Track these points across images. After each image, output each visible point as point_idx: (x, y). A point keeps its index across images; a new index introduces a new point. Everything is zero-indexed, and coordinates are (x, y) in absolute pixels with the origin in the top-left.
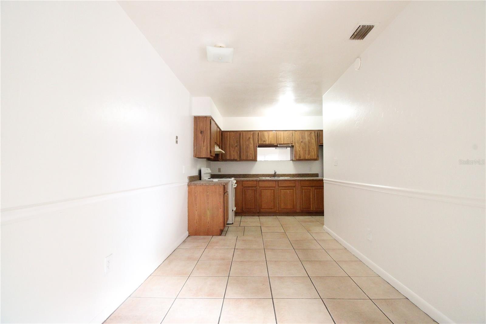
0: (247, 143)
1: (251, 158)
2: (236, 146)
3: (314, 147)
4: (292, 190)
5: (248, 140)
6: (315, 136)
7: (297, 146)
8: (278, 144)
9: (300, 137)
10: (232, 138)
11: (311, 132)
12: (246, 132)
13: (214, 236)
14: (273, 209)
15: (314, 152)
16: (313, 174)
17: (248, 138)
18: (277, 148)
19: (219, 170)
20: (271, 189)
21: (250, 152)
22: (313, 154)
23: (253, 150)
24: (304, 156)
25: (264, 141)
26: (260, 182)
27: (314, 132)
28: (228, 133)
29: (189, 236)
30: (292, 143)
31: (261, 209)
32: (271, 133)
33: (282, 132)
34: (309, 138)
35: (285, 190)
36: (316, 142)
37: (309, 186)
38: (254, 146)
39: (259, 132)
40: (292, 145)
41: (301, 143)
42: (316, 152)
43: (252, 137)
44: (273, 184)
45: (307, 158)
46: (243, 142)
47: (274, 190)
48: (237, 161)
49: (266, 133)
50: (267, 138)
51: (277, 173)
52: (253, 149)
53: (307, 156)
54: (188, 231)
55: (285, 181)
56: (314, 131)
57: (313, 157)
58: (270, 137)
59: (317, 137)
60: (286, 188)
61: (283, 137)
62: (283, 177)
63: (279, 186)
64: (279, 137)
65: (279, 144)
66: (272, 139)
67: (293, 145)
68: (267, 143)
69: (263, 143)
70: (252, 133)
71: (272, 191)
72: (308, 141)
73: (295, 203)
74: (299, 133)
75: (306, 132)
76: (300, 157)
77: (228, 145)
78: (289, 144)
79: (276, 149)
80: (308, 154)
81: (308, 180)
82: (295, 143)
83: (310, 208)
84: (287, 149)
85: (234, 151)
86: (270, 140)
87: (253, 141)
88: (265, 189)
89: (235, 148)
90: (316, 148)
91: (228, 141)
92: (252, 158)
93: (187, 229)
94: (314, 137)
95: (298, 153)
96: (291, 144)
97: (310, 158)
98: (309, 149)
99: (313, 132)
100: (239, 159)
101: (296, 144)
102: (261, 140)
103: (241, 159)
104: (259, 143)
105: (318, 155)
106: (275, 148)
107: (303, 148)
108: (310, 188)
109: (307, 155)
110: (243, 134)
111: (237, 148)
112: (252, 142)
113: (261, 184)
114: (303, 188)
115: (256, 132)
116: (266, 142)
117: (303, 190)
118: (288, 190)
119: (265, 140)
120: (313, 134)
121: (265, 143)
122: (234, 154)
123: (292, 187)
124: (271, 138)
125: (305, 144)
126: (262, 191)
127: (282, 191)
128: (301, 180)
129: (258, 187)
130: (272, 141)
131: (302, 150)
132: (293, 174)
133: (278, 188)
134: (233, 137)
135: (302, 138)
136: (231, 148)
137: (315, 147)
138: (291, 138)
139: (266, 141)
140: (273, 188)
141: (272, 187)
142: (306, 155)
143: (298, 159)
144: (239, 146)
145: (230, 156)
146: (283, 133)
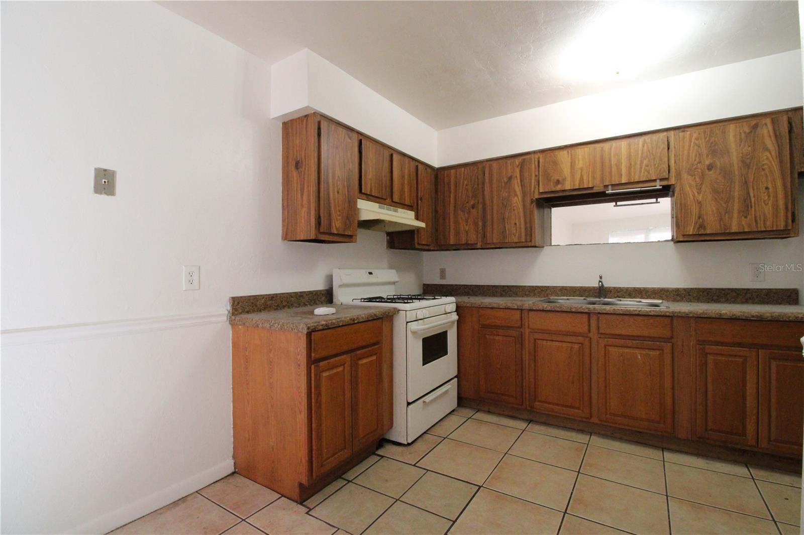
0: (505, 194)
1: (516, 240)
2: (473, 207)
3: (774, 180)
4: (658, 352)
5: (506, 183)
6: (777, 136)
7: (687, 184)
8: (606, 186)
9: (704, 151)
10: (463, 183)
11: (754, 122)
12: (500, 161)
13: (283, 498)
14: (578, 408)
15: (770, 203)
16: (770, 290)
17: (506, 180)
18: (619, 203)
19: (443, 273)
20: (574, 339)
21: (513, 222)
22: (768, 210)
23: (522, 214)
24: (721, 220)
25: (558, 182)
26: (531, 313)
27: (773, 122)
28: (453, 171)
29: (233, 473)
30: (665, 175)
31: (537, 403)
32: (580, 151)
33: (624, 144)
34: (747, 149)
35: (626, 350)
36: (781, 162)
37: (739, 345)
38: (524, 201)
39: (541, 156)
40: (665, 183)
41: (707, 172)
42: (781, 203)
43: (518, 175)
44: (580, 325)
45: (734, 229)
46: (492, 191)
47: (582, 344)
48: (477, 249)
49: (564, 156)
50: (566, 171)
51: (607, 284)
52: (521, 210)
53: (735, 221)
54: (234, 457)
55: (626, 317)
56: (773, 116)
57: (769, 223)
58: (580, 164)
59: (786, 141)
60: (629, 343)
61: (629, 158)
62: (634, 297)
63: (602, 331)
64: (613, 161)
65: (612, 185)
66: (584, 172)
67: (672, 181)
68: (568, 186)
69: (554, 189)
70: (517, 161)
71: (576, 346)
72: (743, 162)
73: (668, 399)
74: (695, 135)
75: (732, 129)
76: (702, 226)
77: (452, 208)
78: (655, 180)
79: (616, 205)
80: (739, 212)
81: (733, 320)
82: (679, 175)
83: (744, 434)
84: (657, 202)
85: (467, 221)
86: (578, 176)
87: (523, 186)
88: (547, 336)
89: (469, 212)
90: (784, 185)
91: (452, 196)
92: (520, 237)
93: (231, 453)
94: (770, 143)
95: (695, 211)
96: (661, 180)
97: (750, 225)
98: (748, 193)
99: (768, 121)
100: (483, 242)
101: (685, 176)
102: (547, 176)
103: (487, 244)
104: (541, 191)
105: (793, 214)
106: (614, 203)
107: (715, 191)
108: (745, 351)
109: (735, 215)
110: (490, 166)
111: (474, 211)
112: (518, 190)
113: (536, 321)
114: (710, 348)
115: (532, 156)
116: (563, 184)
117: (710, 358)
118: (637, 351)
119: (561, 179)
120: (766, 130)
121: (559, 188)
122: (467, 228)
123: (653, 339)
124: (582, 169)
125: (727, 173)
126: (539, 342)
127: (611, 349)
128: (700, 318)
129: (527, 331)
130: (585, 178)
131: (710, 197)
132: (677, 290)
133: (598, 342)
134: (466, 182)
135: (713, 151)
136: (459, 212)
137: (779, 183)
138: (661, 160)
139: (564, 180)
140: (581, 339)
141: (576, 334)
142: (731, 218)
143: (693, 235)
144: (480, 206)
145: (457, 234)
146: (629, 145)
